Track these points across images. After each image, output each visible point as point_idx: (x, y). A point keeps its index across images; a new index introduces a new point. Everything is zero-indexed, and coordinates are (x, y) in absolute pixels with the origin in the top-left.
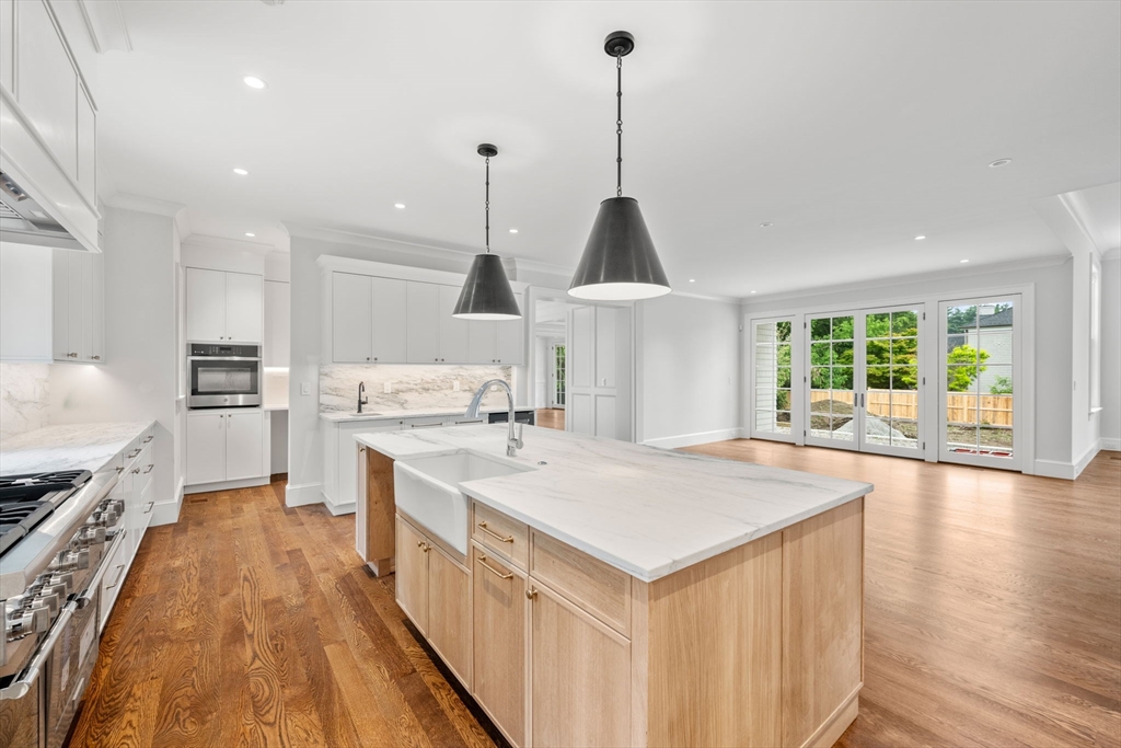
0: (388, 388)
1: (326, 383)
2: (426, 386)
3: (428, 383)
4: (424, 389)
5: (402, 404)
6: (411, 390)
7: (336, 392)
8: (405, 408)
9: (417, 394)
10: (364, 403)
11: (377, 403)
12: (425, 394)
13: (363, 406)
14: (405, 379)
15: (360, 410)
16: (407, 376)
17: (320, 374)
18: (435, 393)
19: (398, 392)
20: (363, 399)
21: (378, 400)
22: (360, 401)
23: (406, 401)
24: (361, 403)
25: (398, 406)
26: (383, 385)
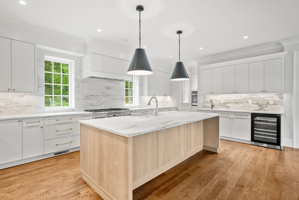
0: (222, 102)
1: (205, 100)
2: (236, 102)
3: (237, 100)
4: (236, 103)
5: (227, 107)
6: (230, 103)
7: (207, 102)
8: (228, 109)
9: (233, 104)
10: (213, 106)
11: (219, 106)
12: (236, 104)
13: (213, 107)
14: (228, 99)
15: (212, 108)
16: (229, 98)
17: (204, 98)
18: (240, 104)
19: (226, 103)
20: (213, 105)
21: (219, 105)
22: (212, 105)
23: (229, 106)
24: (212, 106)
25: (226, 108)
26: (221, 101)
